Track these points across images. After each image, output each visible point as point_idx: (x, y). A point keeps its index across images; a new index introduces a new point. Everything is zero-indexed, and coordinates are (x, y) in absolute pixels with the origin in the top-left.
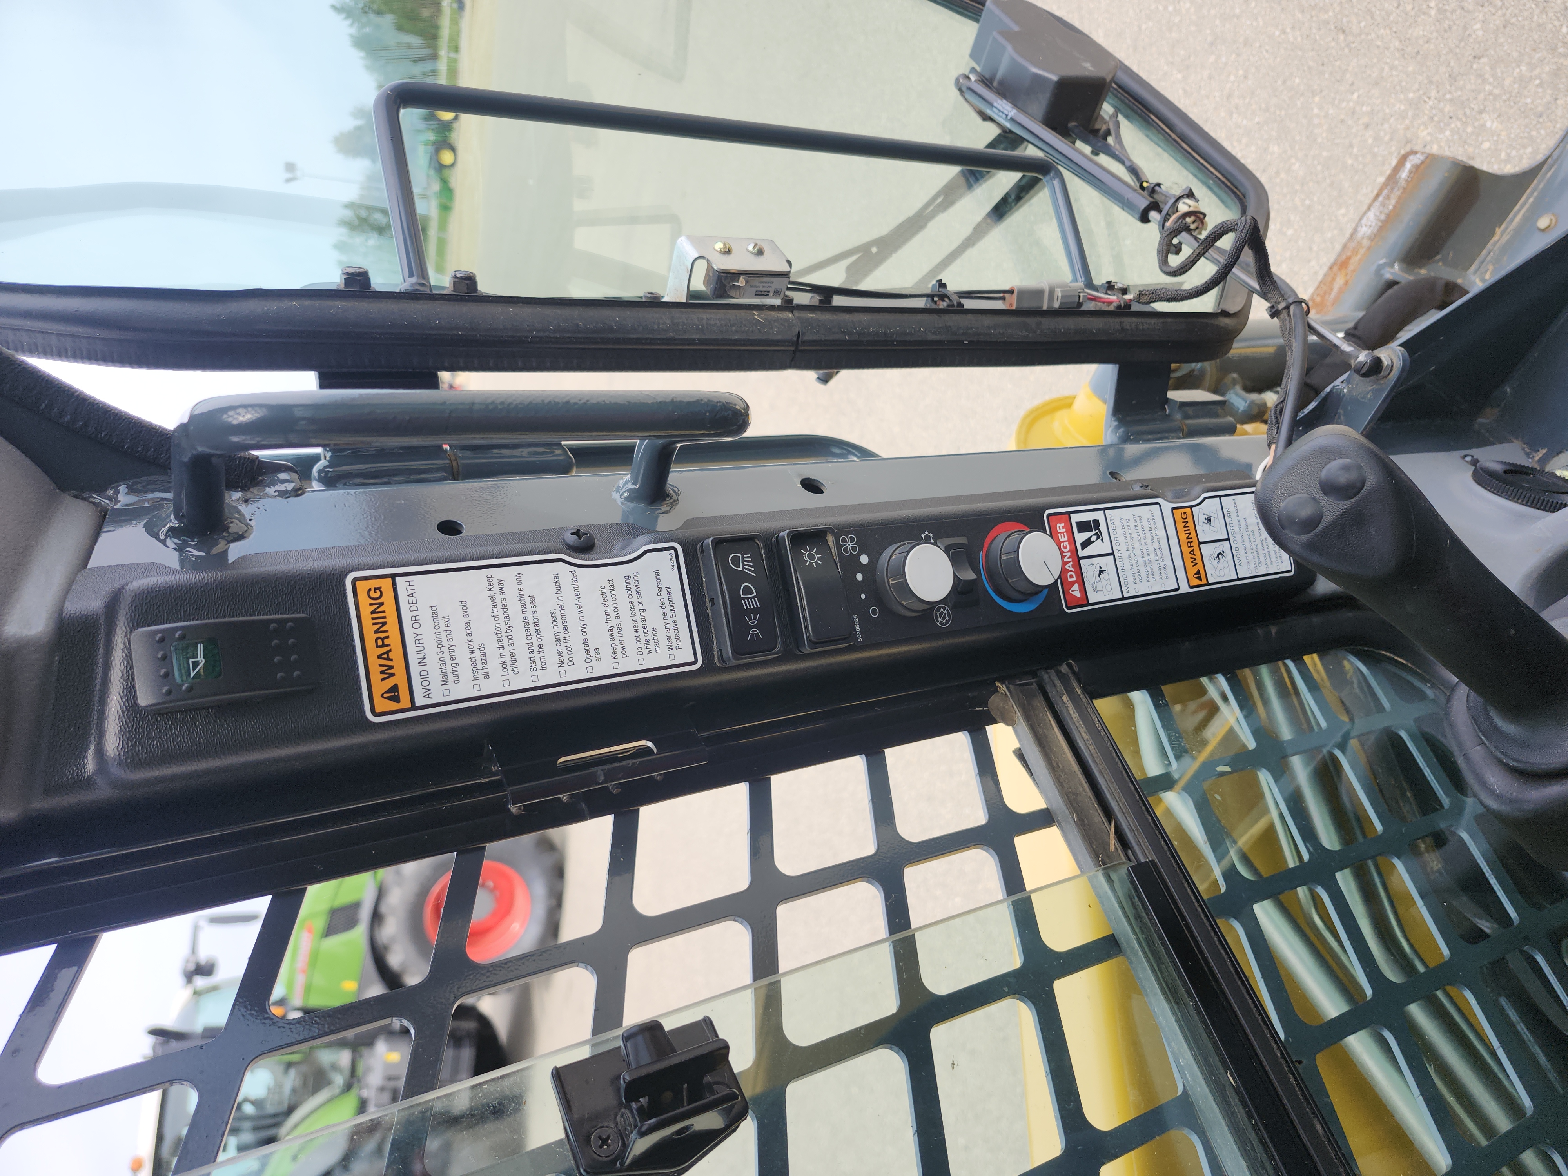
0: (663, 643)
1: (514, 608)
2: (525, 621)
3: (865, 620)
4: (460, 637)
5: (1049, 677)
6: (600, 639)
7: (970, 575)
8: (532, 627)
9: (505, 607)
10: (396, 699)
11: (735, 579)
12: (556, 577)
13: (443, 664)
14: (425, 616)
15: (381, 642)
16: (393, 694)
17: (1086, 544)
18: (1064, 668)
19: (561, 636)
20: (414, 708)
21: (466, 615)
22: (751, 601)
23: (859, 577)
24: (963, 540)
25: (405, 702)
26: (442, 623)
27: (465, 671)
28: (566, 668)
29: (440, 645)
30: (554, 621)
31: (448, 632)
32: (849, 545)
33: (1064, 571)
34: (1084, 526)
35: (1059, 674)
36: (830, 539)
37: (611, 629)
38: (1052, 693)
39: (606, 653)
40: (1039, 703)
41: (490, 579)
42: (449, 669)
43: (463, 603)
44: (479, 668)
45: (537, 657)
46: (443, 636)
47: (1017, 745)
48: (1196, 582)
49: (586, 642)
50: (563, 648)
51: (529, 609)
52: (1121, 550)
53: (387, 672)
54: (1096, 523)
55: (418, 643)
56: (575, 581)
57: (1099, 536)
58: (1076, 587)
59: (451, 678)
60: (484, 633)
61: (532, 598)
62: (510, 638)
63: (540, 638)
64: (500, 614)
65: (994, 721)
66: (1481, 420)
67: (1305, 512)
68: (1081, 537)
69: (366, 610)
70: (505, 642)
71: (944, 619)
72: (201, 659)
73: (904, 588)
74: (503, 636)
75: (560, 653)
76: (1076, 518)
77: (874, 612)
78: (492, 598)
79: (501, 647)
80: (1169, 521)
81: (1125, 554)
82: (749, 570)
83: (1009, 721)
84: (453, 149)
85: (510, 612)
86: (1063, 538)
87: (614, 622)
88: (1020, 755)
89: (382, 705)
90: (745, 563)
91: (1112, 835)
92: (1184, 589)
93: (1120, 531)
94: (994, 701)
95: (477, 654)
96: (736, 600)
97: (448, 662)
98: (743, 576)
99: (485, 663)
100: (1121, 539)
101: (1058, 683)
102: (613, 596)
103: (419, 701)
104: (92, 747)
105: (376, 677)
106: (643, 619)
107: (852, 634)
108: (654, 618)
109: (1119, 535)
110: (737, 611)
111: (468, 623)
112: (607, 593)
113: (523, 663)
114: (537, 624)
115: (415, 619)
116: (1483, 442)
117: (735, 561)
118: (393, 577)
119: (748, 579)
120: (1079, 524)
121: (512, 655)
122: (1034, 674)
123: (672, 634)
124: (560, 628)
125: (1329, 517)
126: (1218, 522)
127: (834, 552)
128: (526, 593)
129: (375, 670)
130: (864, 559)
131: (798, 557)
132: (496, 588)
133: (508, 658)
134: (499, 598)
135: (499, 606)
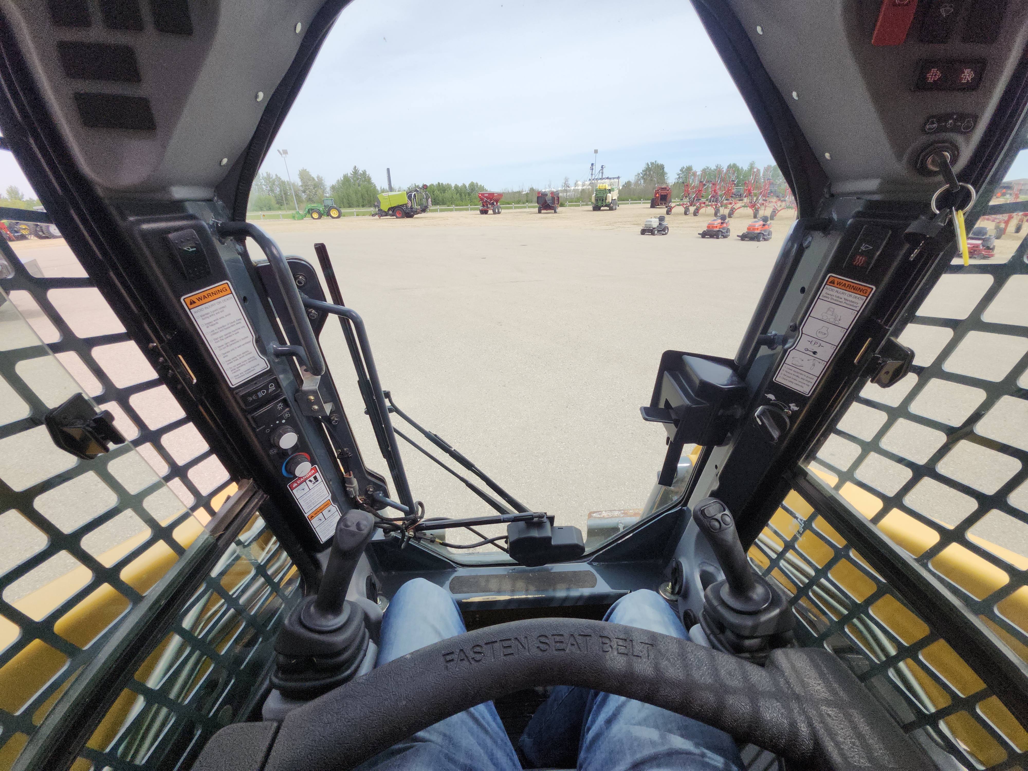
0: (236, 374)
1: (233, 329)
2: (230, 333)
3: (264, 429)
4: (218, 316)
5: (261, 493)
6: (230, 356)
7: (290, 453)
8: (228, 336)
9: (232, 326)
10: (191, 304)
11: (266, 387)
12: (247, 337)
13: (207, 314)
14: (222, 305)
15: (209, 295)
16: (192, 302)
17: (310, 481)
18: (265, 496)
19: (228, 344)
20: (190, 310)
21: (226, 316)
22: (260, 394)
23: (278, 422)
24: (300, 446)
25: (190, 307)
26: (221, 310)
27: (207, 321)
28: (218, 349)
29: (213, 311)
30: (233, 341)
31: (218, 313)
32: (287, 415)
33: (302, 477)
34: (315, 478)
35: (263, 496)
36: (287, 409)
37: (236, 357)
38: (256, 495)
39: (227, 359)
40: (251, 494)
41: (240, 319)
42: (206, 316)
43: (230, 314)
44: (209, 324)
45: (219, 339)
46: (217, 312)
47: (232, 495)
48: (310, 517)
49: (228, 352)
50: (225, 346)
51: (234, 333)
52: (312, 491)
53: (199, 299)
54: (318, 481)
55: (212, 305)
56: (248, 343)
57: (314, 483)
58: (296, 484)
59: (204, 317)
60: (222, 323)
61: (238, 333)
62: (222, 330)
63: (226, 338)
64: (230, 325)
65: (237, 484)
66: (383, 573)
67: (349, 524)
68: (312, 479)
69: (219, 288)
70: (221, 329)
71: (273, 452)
72: (191, 250)
73: (280, 436)
74: (223, 328)
75: (223, 346)
76: (317, 474)
77: (267, 431)
78: (234, 322)
79: (219, 328)
80: (326, 500)
81: (311, 493)
82: (270, 391)
83: (240, 488)
84: (320, 218)
85: (231, 328)
86: (310, 474)
87: (238, 358)
88: (229, 498)
89: (188, 301)
90: (272, 388)
91: (219, 534)
92: (306, 515)
93: (317, 488)
94: (245, 481)
95: (214, 322)
96: (260, 390)
97: (209, 315)
98: (268, 390)
99: (212, 325)
100: (315, 490)
101: (260, 495)
102: (246, 355)
103: (192, 311)
104: (139, 218)
105: (197, 296)
106: (242, 366)
107: (258, 427)
108: (243, 369)
109: (316, 489)
110: (256, 392)
111: (223, 317)
112: (247, 353)
113: (216, 336)
114: (230, 336)
115: (220, 302)
116: (377, 576)
117: (272, 385)
118: (232, 293)
119: (268, 391)
120: (316, 476)
121: (217, 332)
122: (259, 488)
123: (240, 375)
124: (231, 343)
125: (351, 529)
126: (330, 514)
127: (284, 412)
128: (239, 330)
129: (199, 296)
130: (284, 421)
131: (279, 402)
132: (238, 322)
133: (216, 331)
134: (235, 323)
135: (232, 324)
